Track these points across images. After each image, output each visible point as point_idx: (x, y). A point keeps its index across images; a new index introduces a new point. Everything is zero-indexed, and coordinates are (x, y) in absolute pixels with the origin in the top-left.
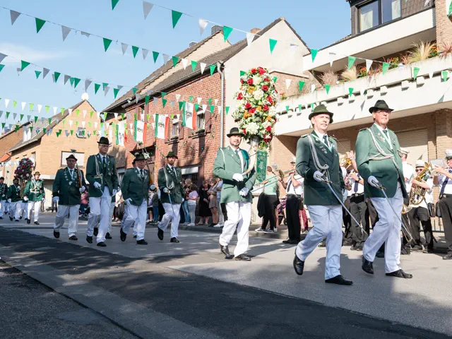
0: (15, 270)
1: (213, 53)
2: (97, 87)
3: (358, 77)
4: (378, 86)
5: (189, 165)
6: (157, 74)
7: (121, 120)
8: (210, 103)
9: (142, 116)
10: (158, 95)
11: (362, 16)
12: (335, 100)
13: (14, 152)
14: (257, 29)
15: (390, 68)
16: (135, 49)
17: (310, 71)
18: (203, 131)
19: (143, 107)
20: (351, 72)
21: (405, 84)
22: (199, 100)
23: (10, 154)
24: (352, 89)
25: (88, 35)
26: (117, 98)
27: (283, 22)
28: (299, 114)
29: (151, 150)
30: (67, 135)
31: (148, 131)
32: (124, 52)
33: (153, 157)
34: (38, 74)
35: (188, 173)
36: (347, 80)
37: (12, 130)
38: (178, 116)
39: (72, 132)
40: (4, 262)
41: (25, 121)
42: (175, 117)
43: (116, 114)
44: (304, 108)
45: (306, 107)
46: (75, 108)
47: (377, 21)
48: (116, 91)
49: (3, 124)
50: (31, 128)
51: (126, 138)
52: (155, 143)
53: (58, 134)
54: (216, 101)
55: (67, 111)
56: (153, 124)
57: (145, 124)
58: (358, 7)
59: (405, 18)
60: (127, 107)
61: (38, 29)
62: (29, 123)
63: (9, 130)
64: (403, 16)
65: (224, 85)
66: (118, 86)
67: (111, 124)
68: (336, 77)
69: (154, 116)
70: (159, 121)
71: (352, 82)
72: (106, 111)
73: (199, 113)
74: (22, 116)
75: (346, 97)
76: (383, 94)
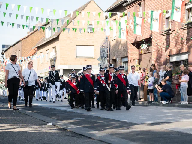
5: (179, 53)
7: (122, 17)
9: (140, 13)
19: (140, 5)
29: (149, 41)
31: (145, 25)
33: (150, 47)
35: (178, 60)
38: (170, 11)
42: (167, 12)
43: (118, 13)
51: (127, 32)
52: (151, 36)
56: (149, 20)
57: (143, 19)
60: (127, 6)
69: (150, 13)
70: (154, 17)
73: (188, 7)
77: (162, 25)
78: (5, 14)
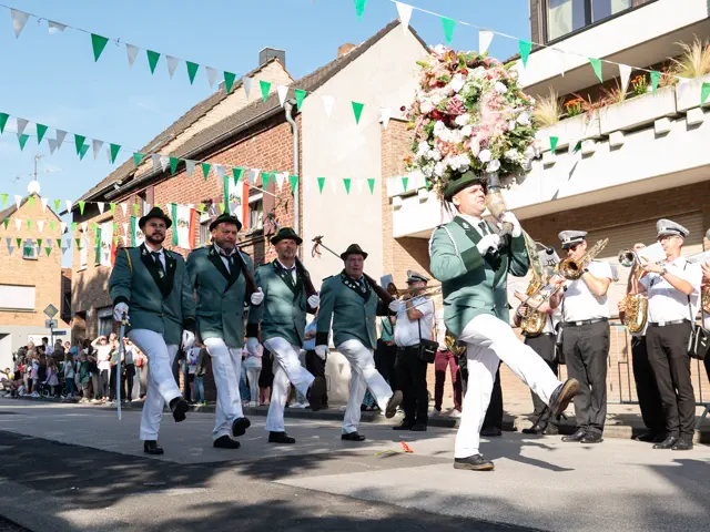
3: (561, 119)
4: (604, 132)
18: (260, 232)
20: (547, 109)
21: (660, 126)
65: (298, 144)
70: (179, 217)
73: (253, 199)
75: (538, 157)
76: (618, 147)
77: (192, 238)
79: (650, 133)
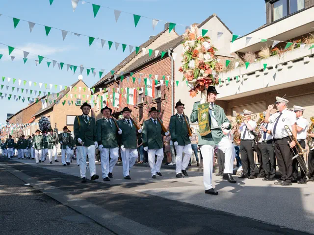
0: (39, 191)
1: (165, 43)
2: (88, 71)
3: (271, 56)
4: (285, 61)
6: (128, 60)
7: (104, 93)
8: (164, 79)
9: (118, 89)
10: (128, 74)
11: (275, 10)
12: (254, 73)
13: (37, 117)
14: (197, 24)
15: (295, 48)
16: (110, 43)
17: (236, 52)
18: (160, 98)
19: (118, 83)
20: (265, 52)
21: (306, 59)
22: (156, 77)
23: (34, 118)
24: (266, 64)
25: (79, 35)
26: (102, 78)
27: (215, 17)
28: (227, 85)
30: (70, 104)
31: (122, 99)
32: (103, 45)
34: (49, 64)
36: (262, 58)
37: (35, 101)
38: (142, 88)
39: (72, 102)
40: (31, 187)
41: (42, 95)
42: (140, 89)
43: (101, 89)
44: (231, 80)
45: (233, 79)
46: (74, 86)
47: (286, 12)
48: (101, 73)
49: (29, 98)
50: (46, 100)
53: (63, 104)
54: (168, 77)
55: (69, 87)
56: (126, 95)
57: (120, 95)
58: (272, 3)
59: (307, 9)
60: (108, 84)
61: (47, 33)
62: (45, 97)
63: (32, 102)
64: (306, 7)
65: (173, 65)
66: (102, 70)
67: (97, 96)
68: (254, 56)
69: (126, 89)
70: (130, 93)
71: (267, 60)
72: (94, 87)
73: (156, 86)
74: (40, 92)
75: (262, 70)
76: (290, 67)
77: (135, 100)
78: (2, 86)
79: (302, 62)
